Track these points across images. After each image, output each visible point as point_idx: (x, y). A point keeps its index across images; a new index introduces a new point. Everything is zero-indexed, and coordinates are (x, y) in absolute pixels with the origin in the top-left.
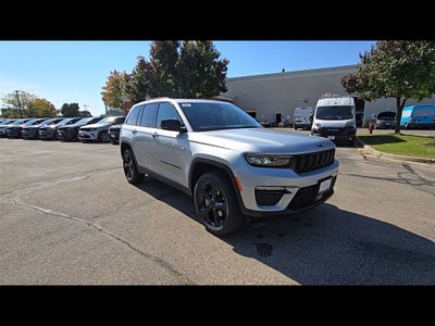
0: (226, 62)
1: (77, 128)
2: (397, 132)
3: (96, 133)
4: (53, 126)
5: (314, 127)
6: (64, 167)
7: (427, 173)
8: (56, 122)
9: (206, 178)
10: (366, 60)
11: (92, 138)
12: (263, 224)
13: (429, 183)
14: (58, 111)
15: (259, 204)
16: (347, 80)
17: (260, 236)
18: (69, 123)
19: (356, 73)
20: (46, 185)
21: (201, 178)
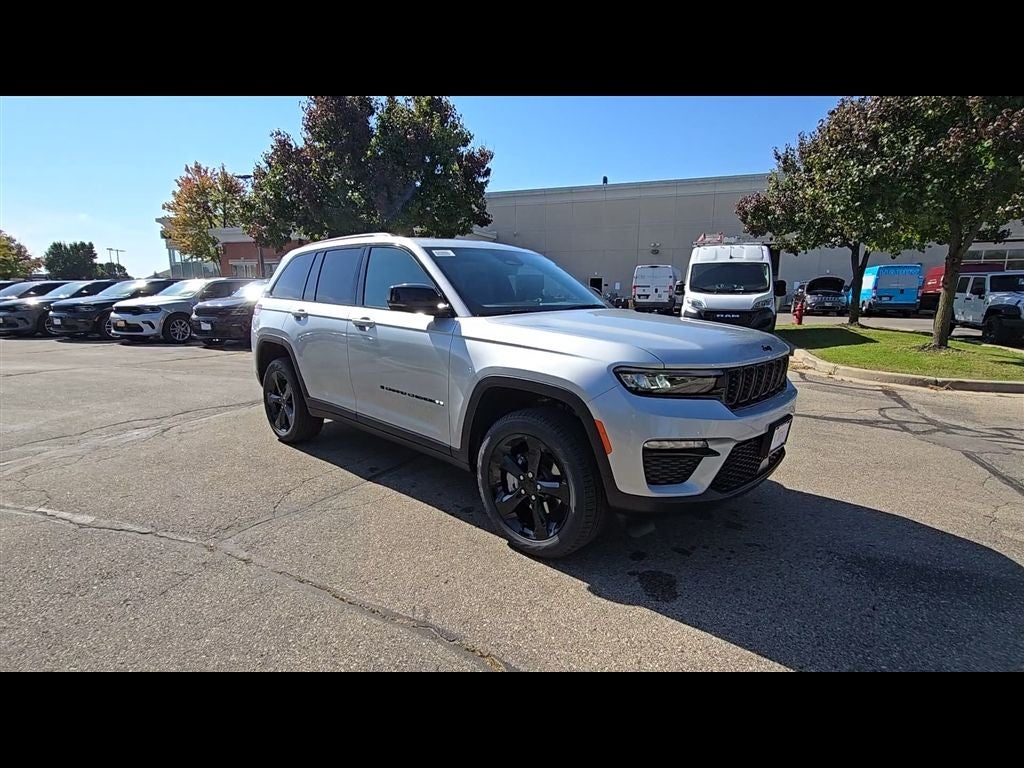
0: (486, 156)
1: (104, 308)
2: (854, 320)
3: (158, 320)
4: (33, 301)
5: (686, 307)
6: (94, 407)
7: (937, 408)
8: (41, 291)
9: (511, 426)
10: (788, 165)
11: (147, 331)
12: (651, 528)
13: (945, 429)
14: (37, 263)
15: (651, 481)
16: (749, 207)
17: (638, 556)
18: (79, 294)
19: (766, 191)
20: (54, 451)
21: (498, 425)
